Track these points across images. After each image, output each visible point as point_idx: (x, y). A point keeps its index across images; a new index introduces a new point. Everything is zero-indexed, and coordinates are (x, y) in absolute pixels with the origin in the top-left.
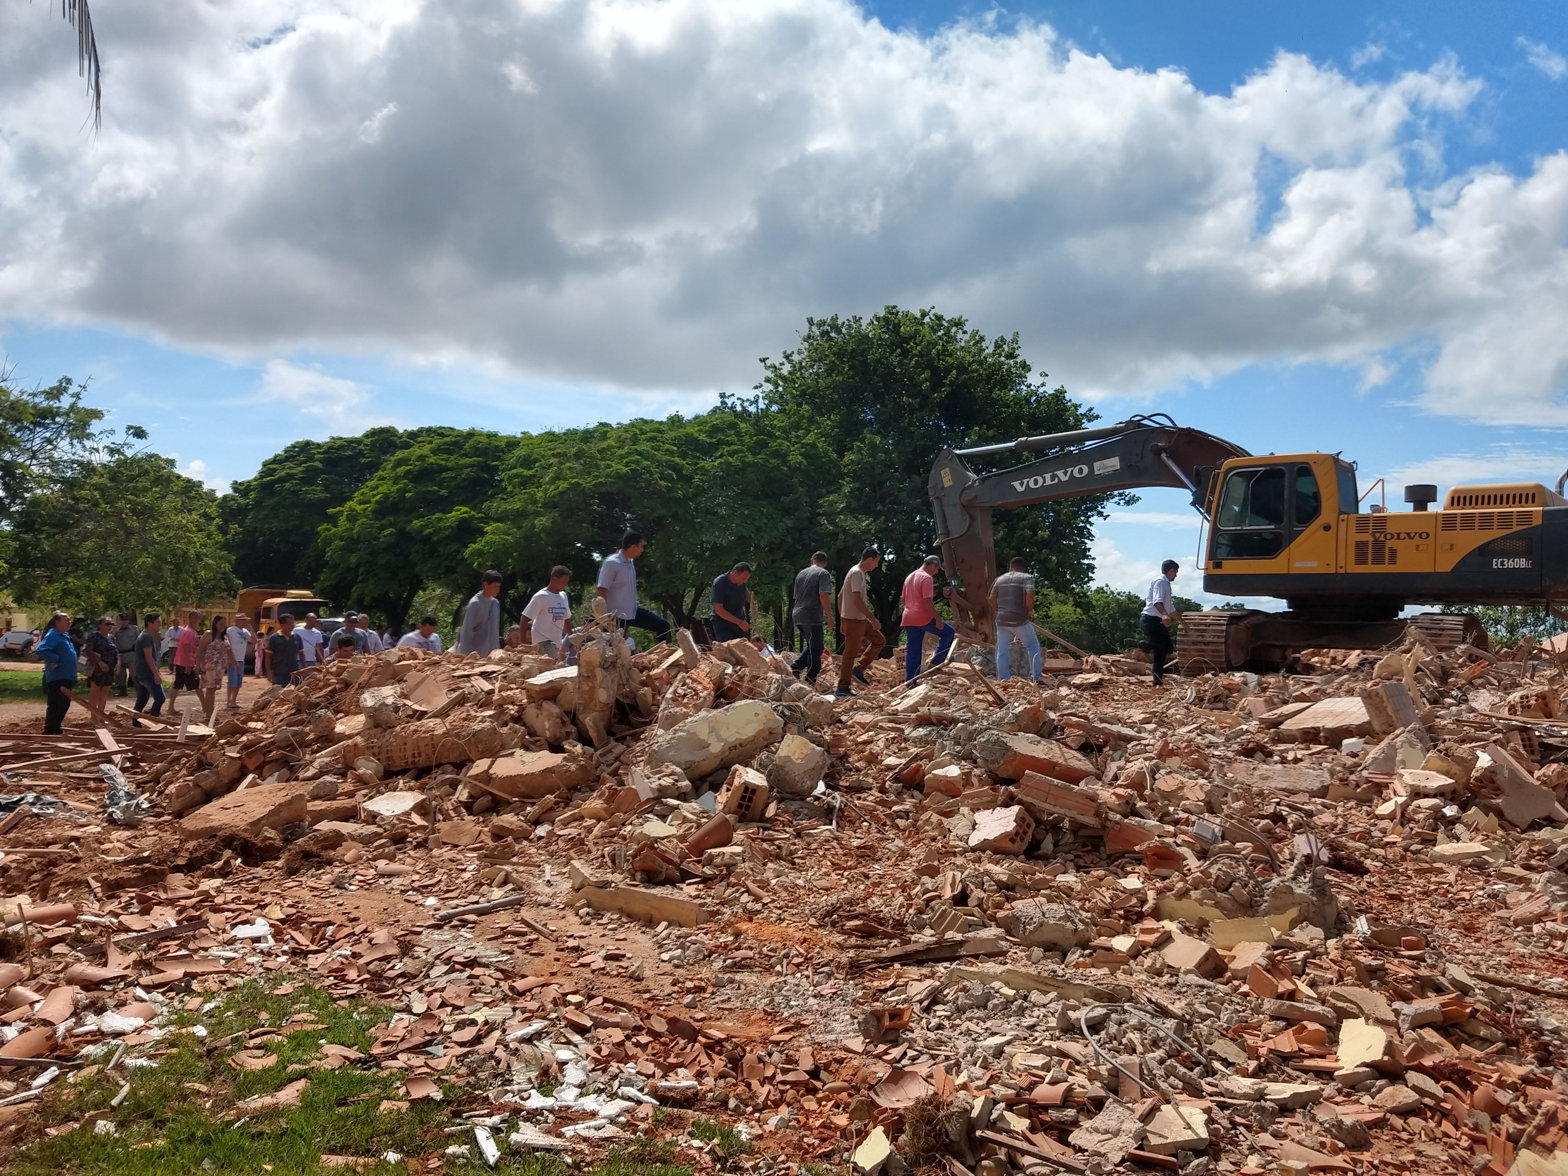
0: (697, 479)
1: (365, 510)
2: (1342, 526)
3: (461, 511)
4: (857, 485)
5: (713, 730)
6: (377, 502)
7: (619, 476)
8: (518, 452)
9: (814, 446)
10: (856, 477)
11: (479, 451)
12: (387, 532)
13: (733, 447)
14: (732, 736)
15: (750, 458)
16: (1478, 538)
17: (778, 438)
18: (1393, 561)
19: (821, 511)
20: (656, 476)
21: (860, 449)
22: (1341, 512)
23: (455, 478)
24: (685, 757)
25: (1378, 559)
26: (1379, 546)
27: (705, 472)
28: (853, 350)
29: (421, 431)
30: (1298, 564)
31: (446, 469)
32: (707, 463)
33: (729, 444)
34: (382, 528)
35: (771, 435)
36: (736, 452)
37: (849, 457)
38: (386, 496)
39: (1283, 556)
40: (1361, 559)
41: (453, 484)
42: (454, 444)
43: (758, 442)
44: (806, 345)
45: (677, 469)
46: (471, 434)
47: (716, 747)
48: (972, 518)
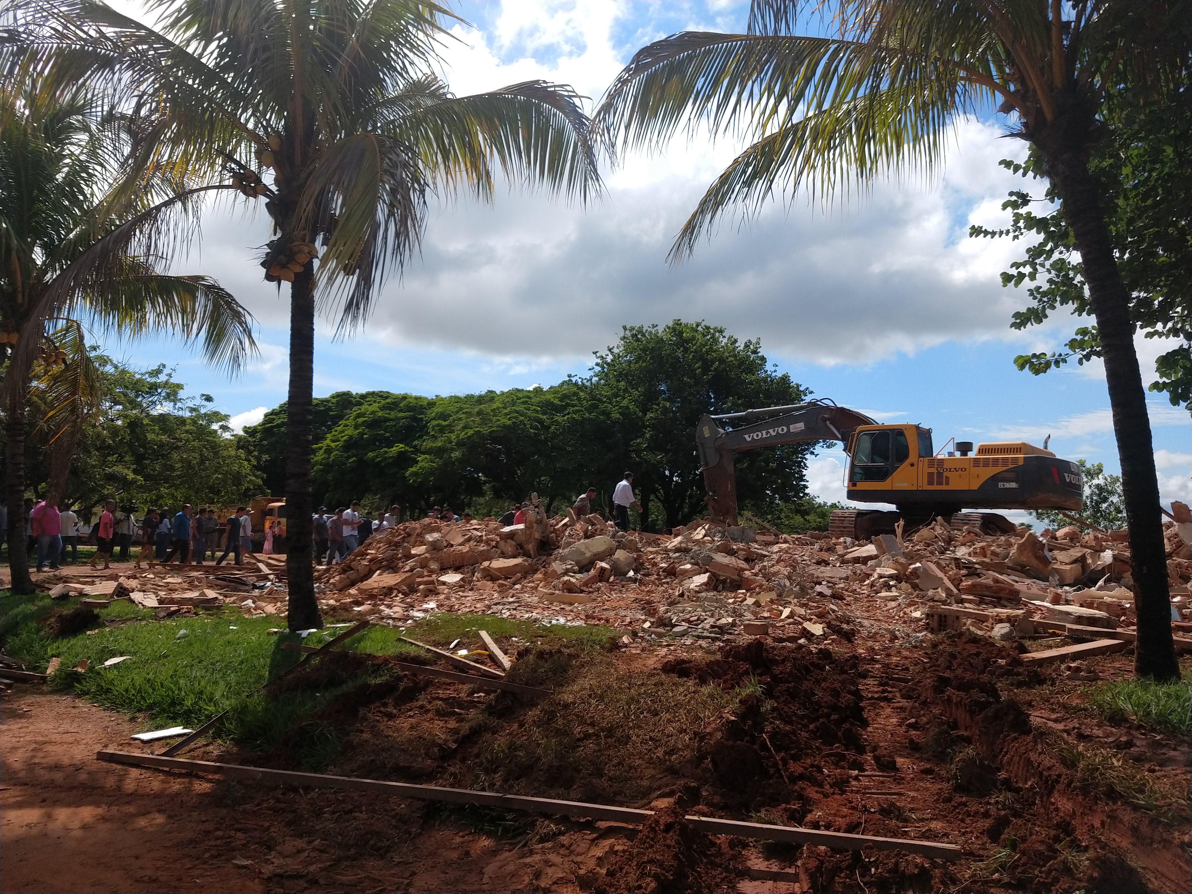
0: (553, 427)
1: (336, 446)
2: (921, 464)
3: (399, 447)
4: (655, 432)
5: (586, 548)
6: (345, 441)
7: (505, 426)
8: (437, 410)
9: (627, 408)
10: (654, 427)
11: (410, 408)
12: (351, 460)
13: (576, 408)
14: (595, 550)
15: (587, 415)
16: (991, 471)
17: (605, 402)
18: (947, 484)
19: (631, 449)
20: (528, 426)
21: (657, 410)
22: (920, 456)
23: (395, 425)
24: (576, 558)
25: (940, 483)
26: (940, 474)
27: (557, 423)
28: (653, 348)
29: (368, 394)
30: (897, 485)
31: (389, 420)
32: (559, 418)
33: (574, 406)
34: (349, 458)
35: (600, 400)
36: (578, 411)
37: (649, 415)
38: (351, 437)
39: (889, 480)
40: (930, 483)
41: (394, 429)
42: (394, 403)
43: (591, 405)
44: (622, 342)
45: (541, 422)
46: (404, 398)
47: (588, 554)
48: (721, 456)
